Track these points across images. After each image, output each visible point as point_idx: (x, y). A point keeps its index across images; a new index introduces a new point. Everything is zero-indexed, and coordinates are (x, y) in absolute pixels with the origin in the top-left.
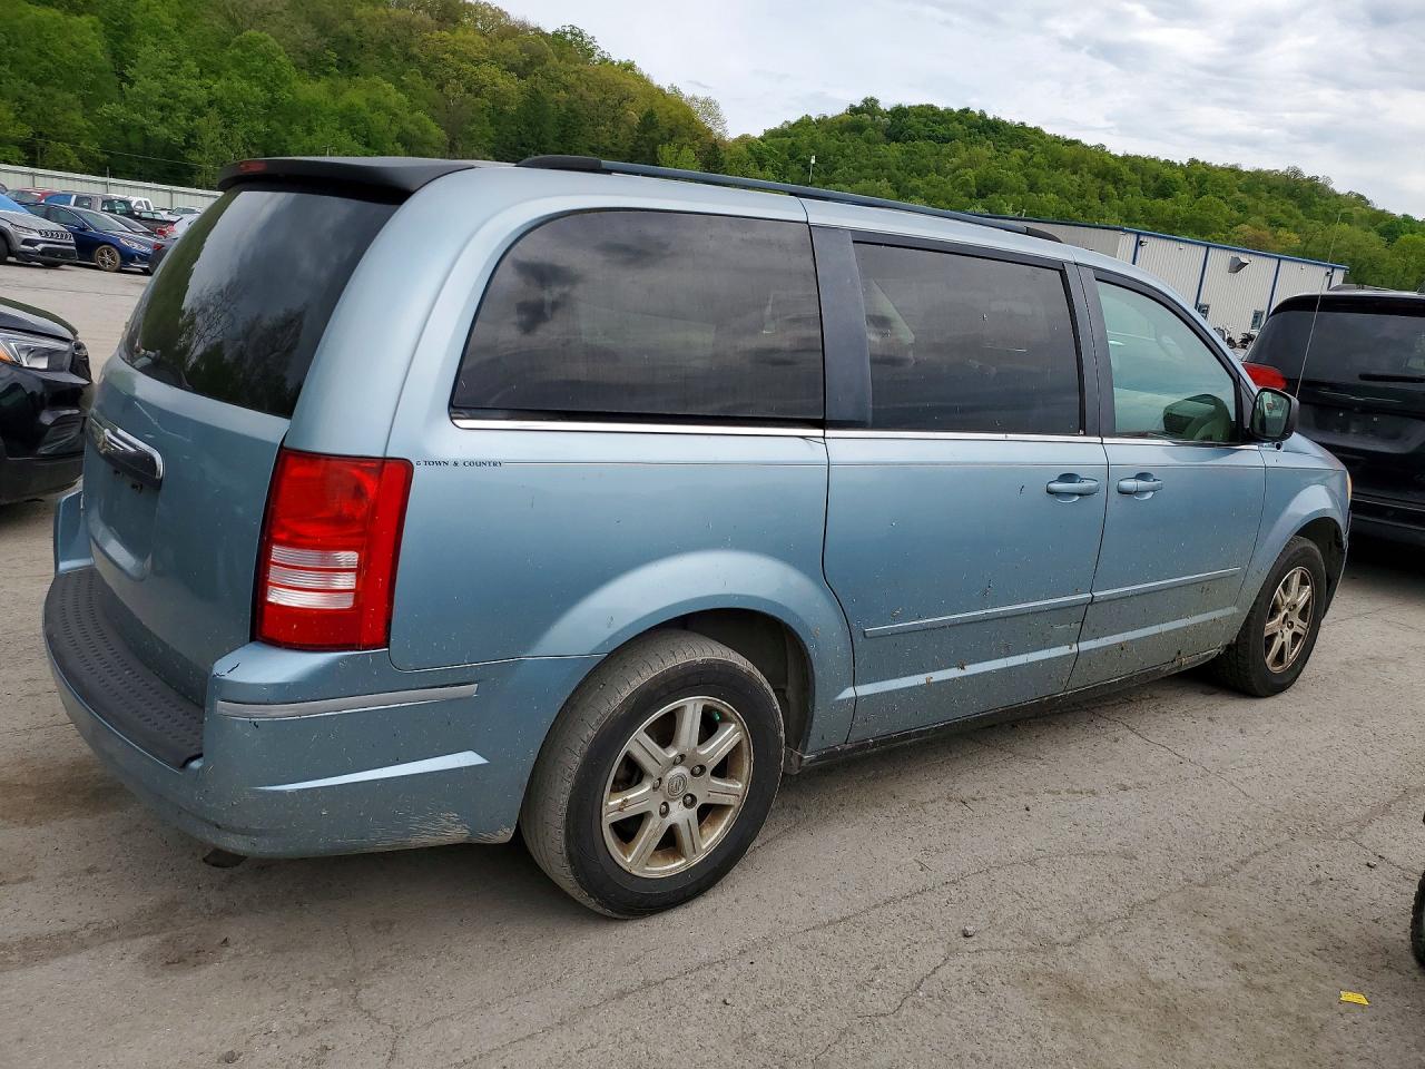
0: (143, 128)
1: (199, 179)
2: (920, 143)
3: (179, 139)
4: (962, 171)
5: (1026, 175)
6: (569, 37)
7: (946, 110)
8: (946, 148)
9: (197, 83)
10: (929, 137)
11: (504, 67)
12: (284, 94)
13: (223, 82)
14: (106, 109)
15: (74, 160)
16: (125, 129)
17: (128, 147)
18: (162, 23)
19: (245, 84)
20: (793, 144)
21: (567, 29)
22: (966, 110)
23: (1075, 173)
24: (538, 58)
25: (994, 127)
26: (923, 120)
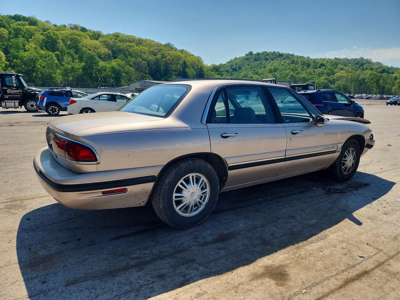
2: (262, 61)
7: (270, 52)
10: (264, 59)
22: (274, 52)
24: (160, 51)
25: (281, 55)
26: (263, 55)
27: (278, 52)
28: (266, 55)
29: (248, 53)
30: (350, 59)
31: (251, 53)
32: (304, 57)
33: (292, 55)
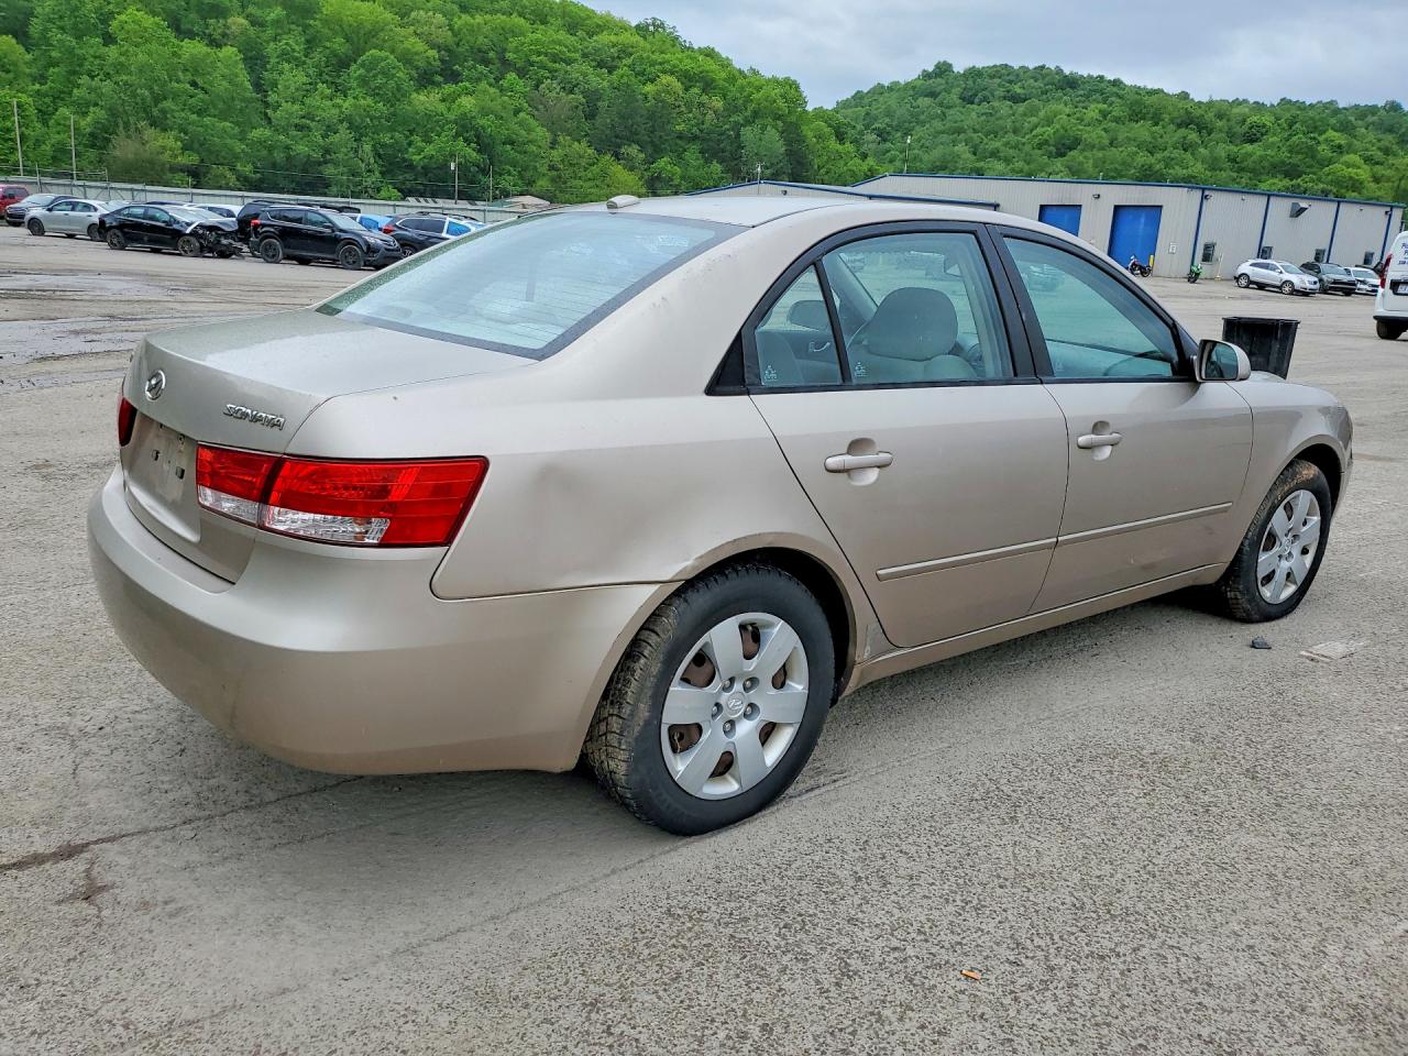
0: (288, 148)
1: (334, 189)
2: (996, 104)
3: (317, 156)
4: (1039, 130)
5: (1105, 130)
6: (651, 28)
7: (1021, 68)
8: (1021, 108)
9: (329, 103)
10: (1005, 98)
11: (594, 64)
12: (404, 108)
13: (350, 101)
14: (256, 134)
15: (232, 179)
16: (270, 149)
17: (274, 165)
18: (294, 50)
19: (369, 101)
20: (867, 114)
21: (649, 21)
22: (1043, 67)
23: (1156, 124)
24: (625, 52)
25: (1071, 83)
26: (997, 81)
27: (1059, 71)
28: (1010, 82)
29: (931, 69)
30: (1345, 109)
31: (943, 69)
32: (1168, 95)
33: (1117, 83)
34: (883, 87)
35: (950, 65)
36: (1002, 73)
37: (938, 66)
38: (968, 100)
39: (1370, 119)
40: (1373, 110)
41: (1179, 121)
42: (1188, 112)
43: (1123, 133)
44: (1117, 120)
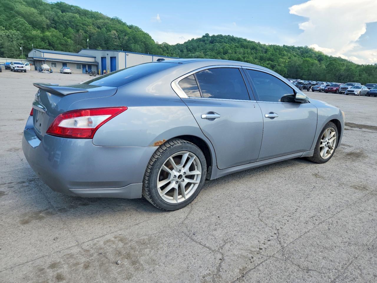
2: (217, 44)
20: (188, 45)
22: (229, 35)
25: (234, 39)
26: (218, 38)
28: (221, 38)
32: (255, 42)
33: (245, 40)
34: (194, 39)
35: (208, 34)
36: (220, 36)
37: (206, 34)
38: (212, 42)
39: (301, 50)
40: (302, 48)
41: (252, 48)
42: (253, 46)
43: (238, 50)
44: (238, 47)
